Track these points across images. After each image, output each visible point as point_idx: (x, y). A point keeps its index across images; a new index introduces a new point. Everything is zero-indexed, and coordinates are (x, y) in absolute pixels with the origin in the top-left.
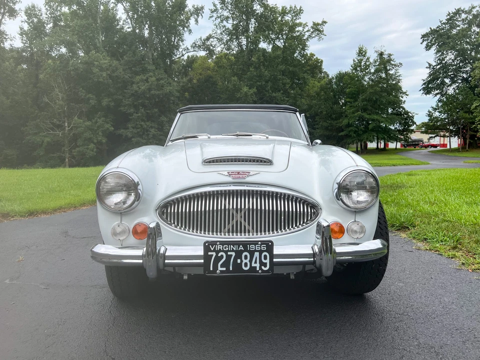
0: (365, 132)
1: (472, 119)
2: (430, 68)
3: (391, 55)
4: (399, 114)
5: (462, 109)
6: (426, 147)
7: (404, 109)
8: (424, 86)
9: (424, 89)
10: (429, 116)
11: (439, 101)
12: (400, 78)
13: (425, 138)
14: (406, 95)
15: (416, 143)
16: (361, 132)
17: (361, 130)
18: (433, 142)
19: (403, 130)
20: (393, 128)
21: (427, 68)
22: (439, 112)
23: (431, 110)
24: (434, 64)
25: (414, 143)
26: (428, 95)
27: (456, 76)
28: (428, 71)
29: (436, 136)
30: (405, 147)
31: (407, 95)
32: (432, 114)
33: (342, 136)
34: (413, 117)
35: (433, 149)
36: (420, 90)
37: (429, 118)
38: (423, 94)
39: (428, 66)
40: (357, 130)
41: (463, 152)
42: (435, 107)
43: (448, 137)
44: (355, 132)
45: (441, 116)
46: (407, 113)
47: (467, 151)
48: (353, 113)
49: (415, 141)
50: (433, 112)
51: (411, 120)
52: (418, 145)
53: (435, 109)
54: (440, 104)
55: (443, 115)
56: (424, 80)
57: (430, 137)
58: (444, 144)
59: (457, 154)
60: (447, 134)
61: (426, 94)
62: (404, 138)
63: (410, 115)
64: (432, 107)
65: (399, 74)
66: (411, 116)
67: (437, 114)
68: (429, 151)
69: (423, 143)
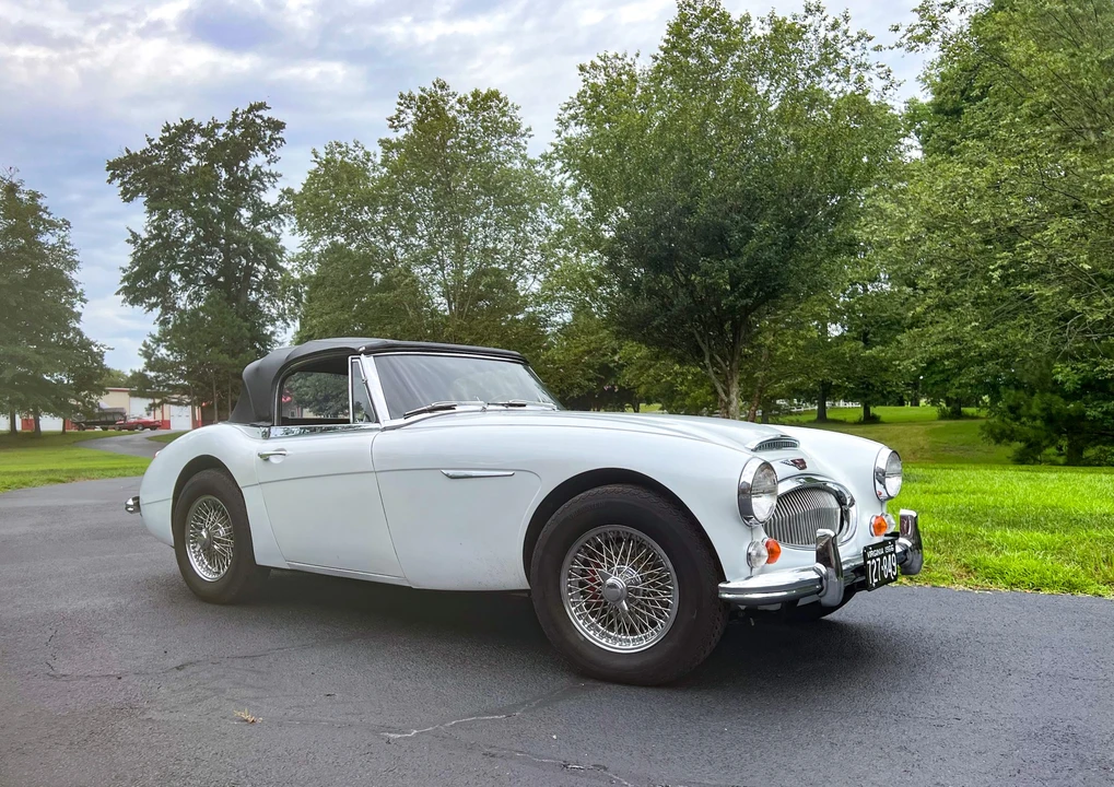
1: (236, 366)
2: (135, 242)
3: (39, 197)
6: (132, 427)
7: (79, 333)
8: (126, 284)
9: (126, 290)
10: (146, 357)
11: (164, 322)
12: (76, 258)
14: (82, 300)
15: (110, 418)
21: (128, 241)
23: (149, 343)
24: (145, 235)
25: (103, 419)
26: (136, 306)
27: (193, 269)
28: (132, 249)
30: (81, 428)
31: (85, 301)
32: (153, 350)
34: (102, 356)
35: (148, 432)
36: (118, 293)
37: (146, 360)
38: (124, 301)
39: (131, 238)
46: (86, 344)
49: (105, 413)
50: (154, 346)
51: (98, 362)
52: (113, 423)
56: (124, 271)
61: (133, 302)
62: (84, 406)
63: (95, 350)
64: (151, 336)
65: (71, 248)
66: (97, 354)
67: (163, 352)
68: (149, 439)
69: (125, 420)
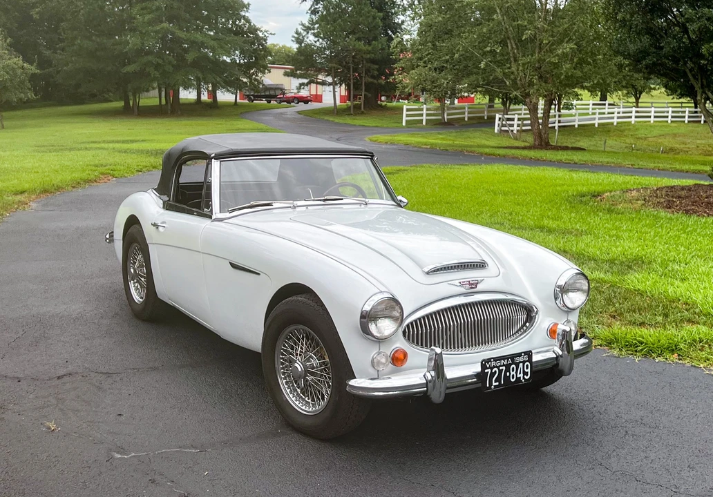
0: (177, 68)
1: (369, 52)
4: (239, 32)
5: (353, 33)
6: (290, 101)
7: (248, 21)
10: (298, 42)
11: (314, 12)
13: (292, 85)
15: (272, 93)
16: (169, 68)
17: (170, 63)
18: (304, 93)
19: (248, 66)
20: (228, 60)
22: (315, 35)
23: (300, 30)
25: (267, 93)
29: (309, 83)
30: (250, 100)
32: (303, 37)
33: (128, 72)
34: (265, 40)
35: (302, 107)
40: (160, 61)
41: (356, 115)
42: (307, 24)
43: (330, 84)
44: (157, 67)
45: (318, 44)
46: (254, 30)
47: (363, 112)
48: (150, 23)
49: (267, 88)
50: (304, 33)
51: (262, 45)
52: (274, 96)
53: (307, 29)
54: (315, 18)
55: (321, 40)
57: (301, 85)
58: (316, 95)
59: (348, 120)
60: (330, 79)
62: (251, 82)
63: (261, 35)
64: (303, 25)
66: (262, 38)
67: (311, 39)
68: (299, 113)
69: (284, 94)
